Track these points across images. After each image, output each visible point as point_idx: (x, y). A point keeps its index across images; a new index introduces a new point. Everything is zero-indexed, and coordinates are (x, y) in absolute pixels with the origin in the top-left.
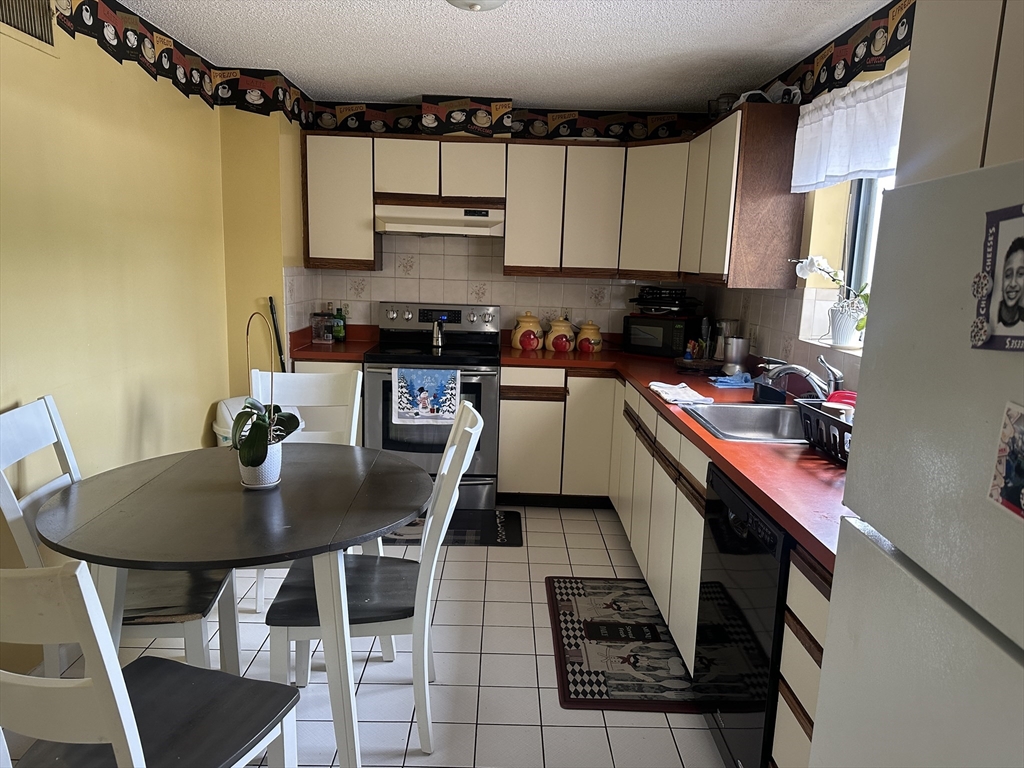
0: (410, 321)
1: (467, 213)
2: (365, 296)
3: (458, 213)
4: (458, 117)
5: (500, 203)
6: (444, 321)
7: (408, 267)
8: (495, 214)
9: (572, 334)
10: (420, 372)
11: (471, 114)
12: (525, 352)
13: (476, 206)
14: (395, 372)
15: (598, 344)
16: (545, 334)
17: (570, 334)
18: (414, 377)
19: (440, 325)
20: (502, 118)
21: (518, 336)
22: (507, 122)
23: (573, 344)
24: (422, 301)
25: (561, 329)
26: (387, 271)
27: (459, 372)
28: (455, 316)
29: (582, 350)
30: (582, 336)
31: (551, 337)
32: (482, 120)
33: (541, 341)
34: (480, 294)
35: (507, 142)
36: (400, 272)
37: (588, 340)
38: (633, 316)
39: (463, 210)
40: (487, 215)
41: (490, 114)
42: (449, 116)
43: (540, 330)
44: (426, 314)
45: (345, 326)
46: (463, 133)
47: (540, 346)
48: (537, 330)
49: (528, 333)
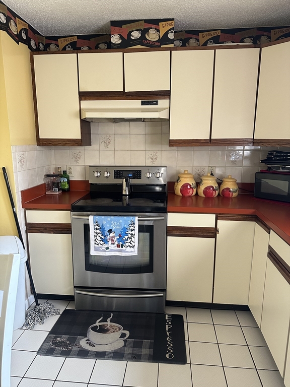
0: (108, 178)
1: (143, 103)
2: (81, 162)
3: (137, 104)
4: (136, 35)
5: (166, 94)
6: (130, 178)
7: (107, 143)
8: (163, 103)
9: (217, 185)
10: (109, 218)
11: (144, 32)
12: (184, 198)
13: (149, 97)
14: (91, 218)
15: (236, 191)
16: (198, 184)
17: (215, 185)
18: (104, 222)
19: (127, 181)
20: (167, 33)
21: (179, 187)
22: (171, 36)
23: (217, 192)
24: (117, 165)
25: (209, 182)
26: (94, 146)
27: (137, 218)
28: (137, 174)
29: (224, 196)
30: (224, 186)
31: (202, 188)
32: (153, 36)
33: (195, 190)
34: (154, 159)
35: (171, 50)
36: (102, 146)
37: (228, 189)
38: (262, 172)
39: (140, 101)
40: (157, 103)
41: (158, 31)
42: (129, 35)
43: (194, 182)
44: (119, 173)
45: (69, 182)
46: (139, 46)
47: (194, 193)
48: (192, 182)
49: (185, 186)
